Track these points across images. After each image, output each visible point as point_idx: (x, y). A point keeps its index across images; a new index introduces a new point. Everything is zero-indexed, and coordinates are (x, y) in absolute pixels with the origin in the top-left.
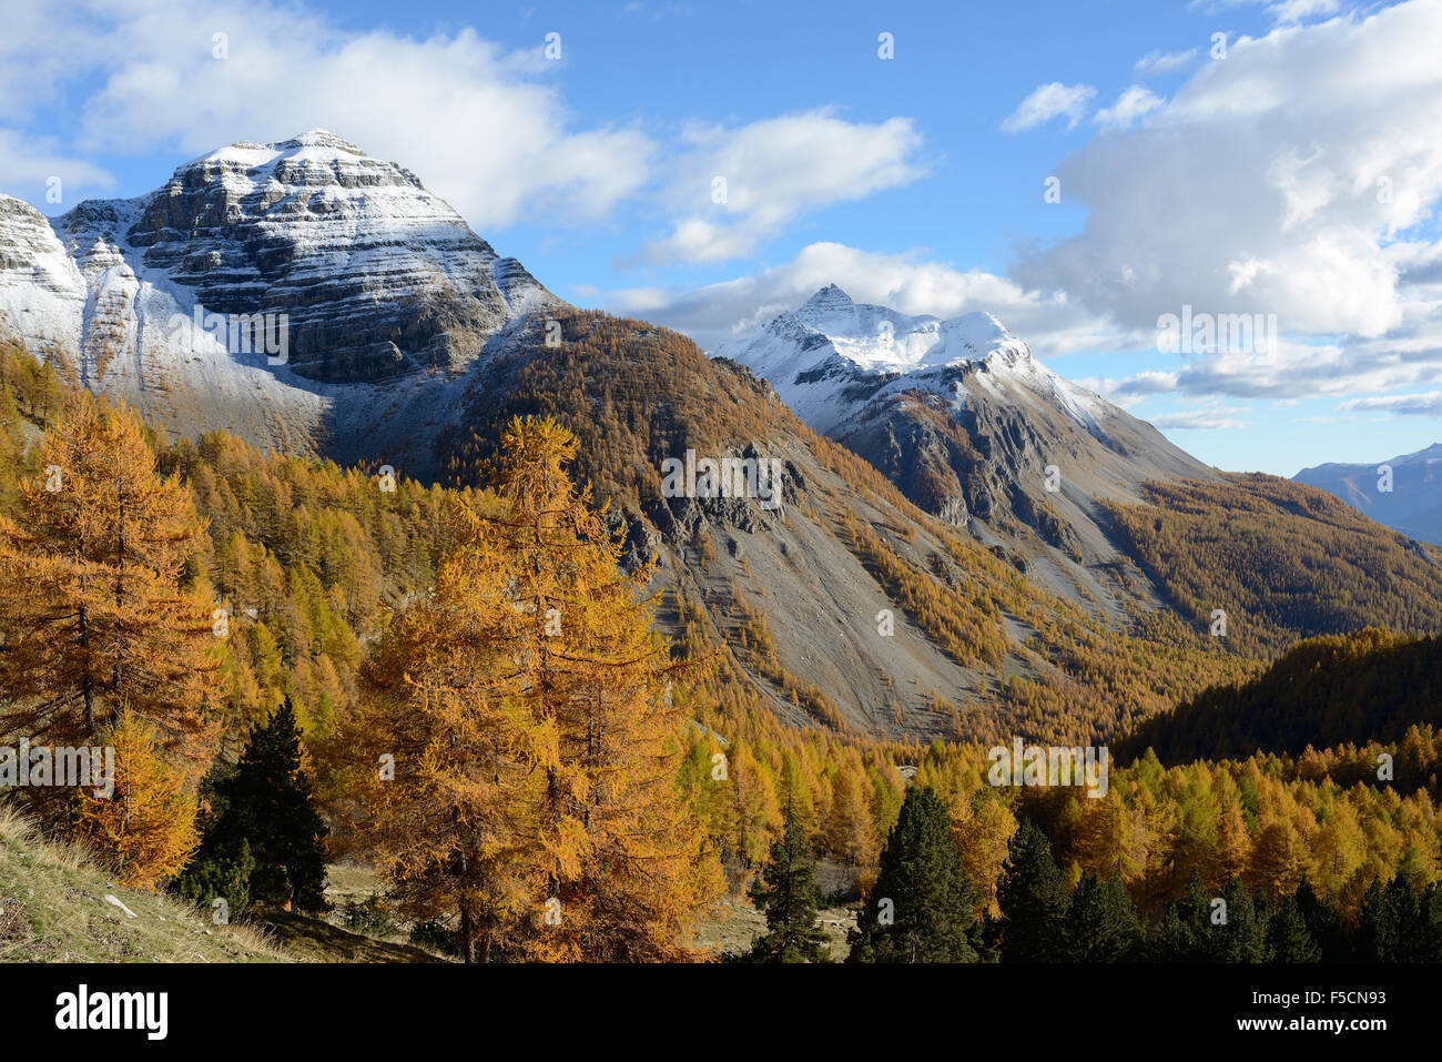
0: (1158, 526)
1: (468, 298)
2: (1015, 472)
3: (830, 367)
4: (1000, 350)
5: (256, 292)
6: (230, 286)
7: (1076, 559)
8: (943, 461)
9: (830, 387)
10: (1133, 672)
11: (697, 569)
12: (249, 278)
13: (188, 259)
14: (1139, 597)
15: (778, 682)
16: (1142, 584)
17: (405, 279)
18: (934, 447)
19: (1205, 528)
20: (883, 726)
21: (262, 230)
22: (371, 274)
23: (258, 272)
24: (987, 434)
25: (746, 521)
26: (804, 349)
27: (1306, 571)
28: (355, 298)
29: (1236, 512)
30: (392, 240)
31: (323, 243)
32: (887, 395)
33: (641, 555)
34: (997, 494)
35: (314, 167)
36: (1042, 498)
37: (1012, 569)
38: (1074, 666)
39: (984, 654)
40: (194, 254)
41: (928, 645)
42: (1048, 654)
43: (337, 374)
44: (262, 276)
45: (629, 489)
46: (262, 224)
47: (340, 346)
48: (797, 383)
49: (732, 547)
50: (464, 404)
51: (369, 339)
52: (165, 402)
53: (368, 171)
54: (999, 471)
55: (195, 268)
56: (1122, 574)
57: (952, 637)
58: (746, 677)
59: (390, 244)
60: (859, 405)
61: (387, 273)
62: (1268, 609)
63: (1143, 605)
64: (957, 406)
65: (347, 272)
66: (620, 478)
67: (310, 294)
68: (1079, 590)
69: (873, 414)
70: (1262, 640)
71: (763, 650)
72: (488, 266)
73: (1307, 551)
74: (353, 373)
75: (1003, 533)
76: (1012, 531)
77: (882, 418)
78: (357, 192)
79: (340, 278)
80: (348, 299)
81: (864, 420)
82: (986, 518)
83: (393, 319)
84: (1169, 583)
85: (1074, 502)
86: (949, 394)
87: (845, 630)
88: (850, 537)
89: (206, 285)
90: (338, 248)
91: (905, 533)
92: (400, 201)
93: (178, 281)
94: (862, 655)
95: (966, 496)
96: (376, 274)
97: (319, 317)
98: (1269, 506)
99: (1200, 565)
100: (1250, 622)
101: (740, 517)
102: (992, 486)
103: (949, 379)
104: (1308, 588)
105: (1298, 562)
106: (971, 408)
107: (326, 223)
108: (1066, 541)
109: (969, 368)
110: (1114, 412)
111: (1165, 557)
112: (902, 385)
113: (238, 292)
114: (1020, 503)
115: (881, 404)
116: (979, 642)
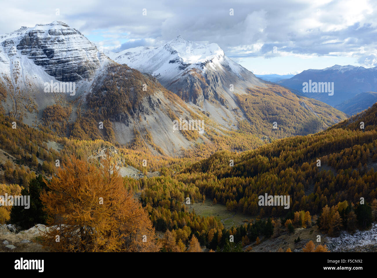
0: (246, 100)
1: (92, 62)
2: (215, 88)
3: (177, 60)
4: (216, 55)
5: (46, 61)
6: (41, 60)
7: (227, 108)
8: (199, 86)
9: (177, 65)
10: (223, 141)
11: (138, 123)
12: (45, 58)
13: (31, 53)
14: (240, 117)
15: (153, 146)
16: (241, 114)
17: (79, 59)
18: (197, 83)
19: (257, 100)
20: (172, 154)
21: (46, 47)
22: (71, 57)
23: (47, 56)
24: (210, 79)
25: (148, 113)
26: (172, 54)
27: (276, 110)
28: (68, 63)
29: (265, 95)
30: (75, 49)
31: (60, 50)
32: (188, 69)
33: (127, 121)
34: (211, 94)
35: (57, 31)
36: (221, 94)
37: (206, 116)
38: (212, 139)
39: (193, 138)
40: (32, 52)
41: (183, 137)
42: (207, 137)
43: (65, 80)
44: (48, 57)
45: (125, 108)
46: (47, 45)
47: (65, 74)
48: (169, 63)
49: (145, 118)
50: (92, 87)
51: (72, 72)
52: (31, 88)
53: (69, 31)
54: (212, 88)
55: (33, 55)
56: (237, 111)
57: (188, 135)
58: (147, 145)
59: (75, 50)
60: (182, 71)
61: (75, 57)
62: (267, 119)
63: (240, 118)
64: (203, 72)
65: (66, 57)
66: (124, 105)
67: (58, 62)
68: (227, 115)
69: (184, 74)
70: (265, 126)
71: (150, 139)
72: (96, 54)
73: (278, 106)
74: (69, 79)
75: (212, 103)
76: (213, 102)
77: (186, 76)
78: (67, 36)
79: (65, 58)
80: (66, 63)
81: (182, 76)
82: (208, 99)
83: (76, 68)
84: (247, 113)
85: (229, 94)
86: (202, 69)
87: (166, 134)
88: (169, 114)
89: (35, 59)
90: (64, 51)
91: (181, 112)
92: (76, 38)
93: (29, 58)
94: (169, 139)
95: (204, 94)
96: (72, 57)
97: (61, 67)
98: (274, 94)
99: (254, 109)
100: (263, 122)
101: (147, 112)
102: (210, 92)
103: (202, 65)
104: (276, 114)
105: (275, 109)
106: (207, 73)
107: (60, 45)
108: (225, 104)
109: (207, 62)
110: (243, 69)
111: (247, 107)
112: (192, 66)
113: (43, 61)
114: (216, 96)
115: (187, 72)
116: (193, 136)
